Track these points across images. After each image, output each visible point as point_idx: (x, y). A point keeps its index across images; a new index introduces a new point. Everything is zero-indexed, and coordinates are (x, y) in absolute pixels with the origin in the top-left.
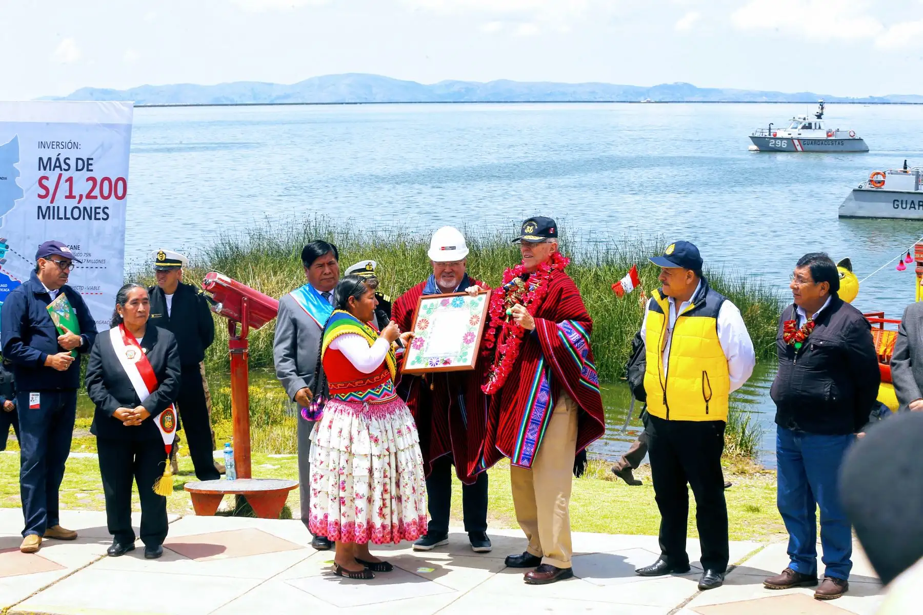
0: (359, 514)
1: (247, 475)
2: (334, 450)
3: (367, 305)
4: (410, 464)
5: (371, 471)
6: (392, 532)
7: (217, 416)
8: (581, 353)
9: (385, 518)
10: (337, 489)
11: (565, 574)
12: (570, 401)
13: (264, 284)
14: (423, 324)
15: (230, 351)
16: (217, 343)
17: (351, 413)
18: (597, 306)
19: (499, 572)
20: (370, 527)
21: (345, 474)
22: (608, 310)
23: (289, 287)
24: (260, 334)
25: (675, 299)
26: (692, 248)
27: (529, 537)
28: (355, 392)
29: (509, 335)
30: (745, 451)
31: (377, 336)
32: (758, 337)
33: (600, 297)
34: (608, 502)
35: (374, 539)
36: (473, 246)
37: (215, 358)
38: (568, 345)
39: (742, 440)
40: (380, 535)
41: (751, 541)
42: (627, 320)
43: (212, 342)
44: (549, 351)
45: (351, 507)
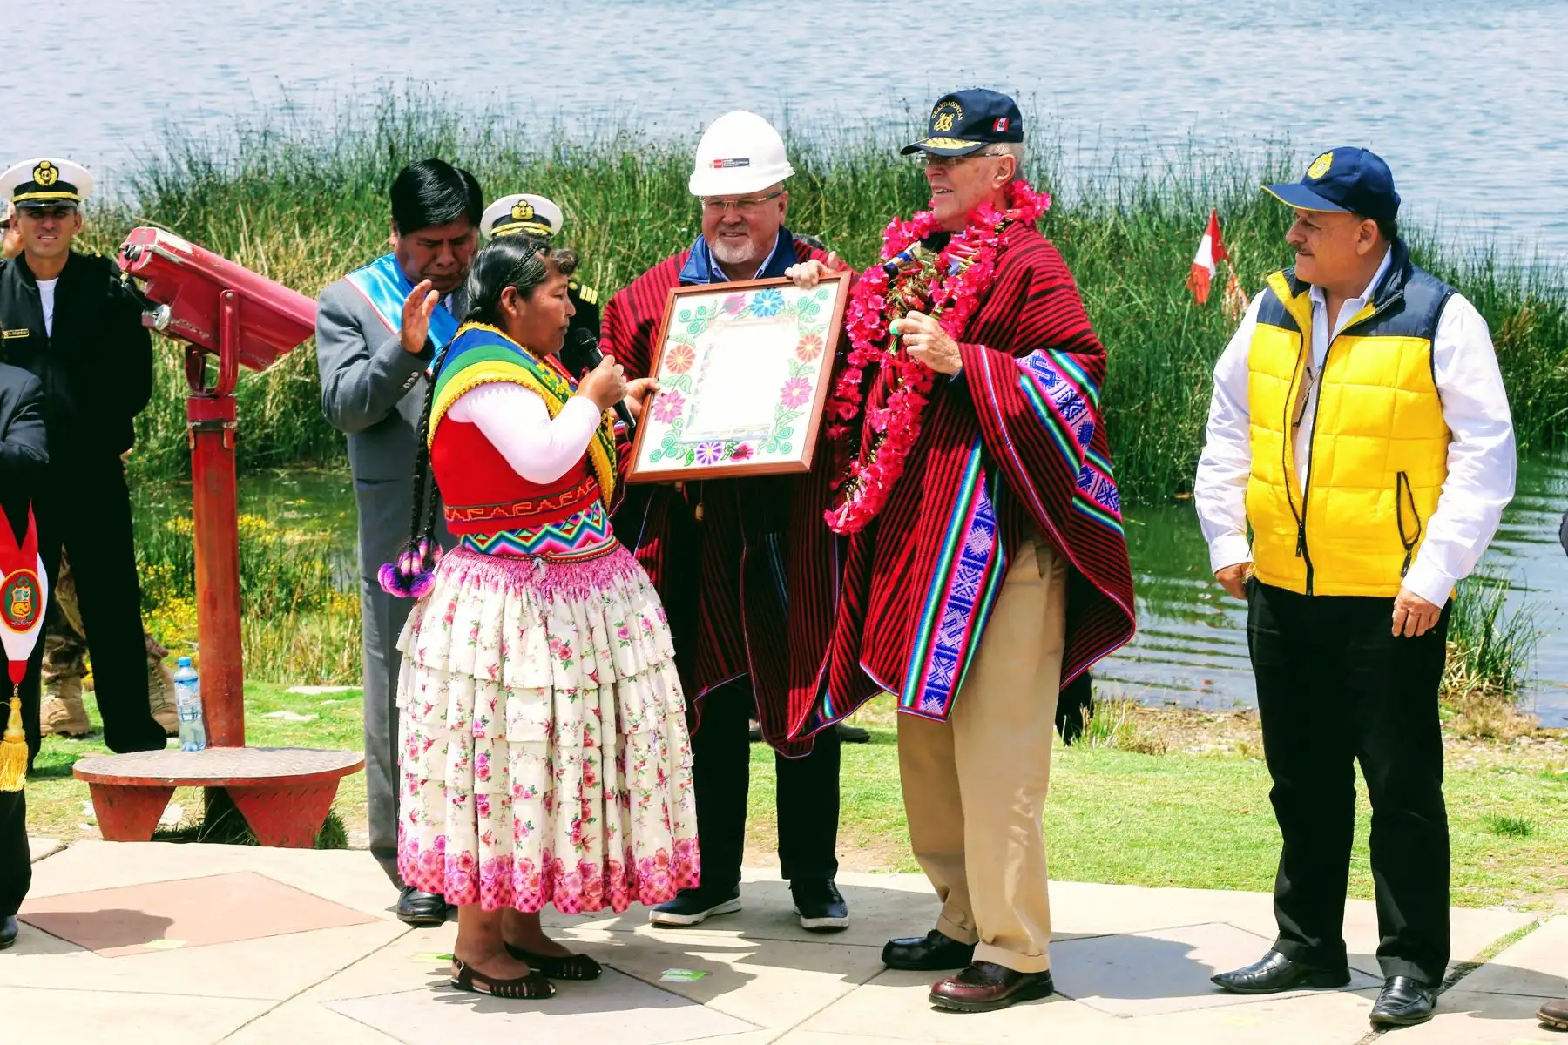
0: (521, 838)
1: (236, 738)
2: (460, 677)
3: (547, 314)
4: (650, 713)
5: (552, 729)
6: (606, 883)
7: (159, 590)
8: (1076, 431)
9: (587, 848)
10: (468, 773)
11: (1034, 987)
12: (1048, 556)
13: (276, 258)
14: (680, 360)
15: (190, 425)
16: (157, 406)
17: (502, 584)
18: (1116, 315)
19: (866, 982)
20: (551, 871)
21: (489, 736)
22: (1143, 326)
23: (341, 265)
24: (266, 382)
25: (1326, 293)
26: (1376, 166)
27: (944, 894)
28: (512, 532)
29: (896, 386)
30: (1491, 682)
31: (569, 392)
32: (1527, 394)
33: (1124, 291)
34: (1142, 807)
35: (560, 900)
36: (806, 162)
37: (153, 443)
38: (1043, 412)
39: (1484, 652)
40: (574, 891)
41: (1505, 908)
42: (1194, 351)
43: (146, 403)
44: (994, 424)
45: (502, 819)
